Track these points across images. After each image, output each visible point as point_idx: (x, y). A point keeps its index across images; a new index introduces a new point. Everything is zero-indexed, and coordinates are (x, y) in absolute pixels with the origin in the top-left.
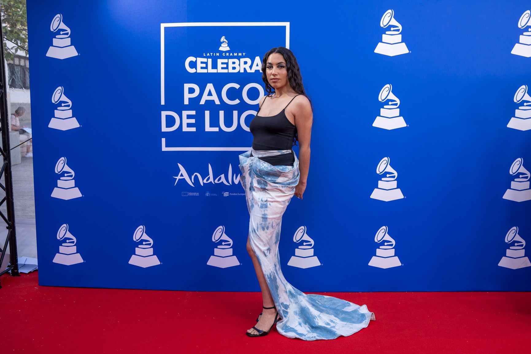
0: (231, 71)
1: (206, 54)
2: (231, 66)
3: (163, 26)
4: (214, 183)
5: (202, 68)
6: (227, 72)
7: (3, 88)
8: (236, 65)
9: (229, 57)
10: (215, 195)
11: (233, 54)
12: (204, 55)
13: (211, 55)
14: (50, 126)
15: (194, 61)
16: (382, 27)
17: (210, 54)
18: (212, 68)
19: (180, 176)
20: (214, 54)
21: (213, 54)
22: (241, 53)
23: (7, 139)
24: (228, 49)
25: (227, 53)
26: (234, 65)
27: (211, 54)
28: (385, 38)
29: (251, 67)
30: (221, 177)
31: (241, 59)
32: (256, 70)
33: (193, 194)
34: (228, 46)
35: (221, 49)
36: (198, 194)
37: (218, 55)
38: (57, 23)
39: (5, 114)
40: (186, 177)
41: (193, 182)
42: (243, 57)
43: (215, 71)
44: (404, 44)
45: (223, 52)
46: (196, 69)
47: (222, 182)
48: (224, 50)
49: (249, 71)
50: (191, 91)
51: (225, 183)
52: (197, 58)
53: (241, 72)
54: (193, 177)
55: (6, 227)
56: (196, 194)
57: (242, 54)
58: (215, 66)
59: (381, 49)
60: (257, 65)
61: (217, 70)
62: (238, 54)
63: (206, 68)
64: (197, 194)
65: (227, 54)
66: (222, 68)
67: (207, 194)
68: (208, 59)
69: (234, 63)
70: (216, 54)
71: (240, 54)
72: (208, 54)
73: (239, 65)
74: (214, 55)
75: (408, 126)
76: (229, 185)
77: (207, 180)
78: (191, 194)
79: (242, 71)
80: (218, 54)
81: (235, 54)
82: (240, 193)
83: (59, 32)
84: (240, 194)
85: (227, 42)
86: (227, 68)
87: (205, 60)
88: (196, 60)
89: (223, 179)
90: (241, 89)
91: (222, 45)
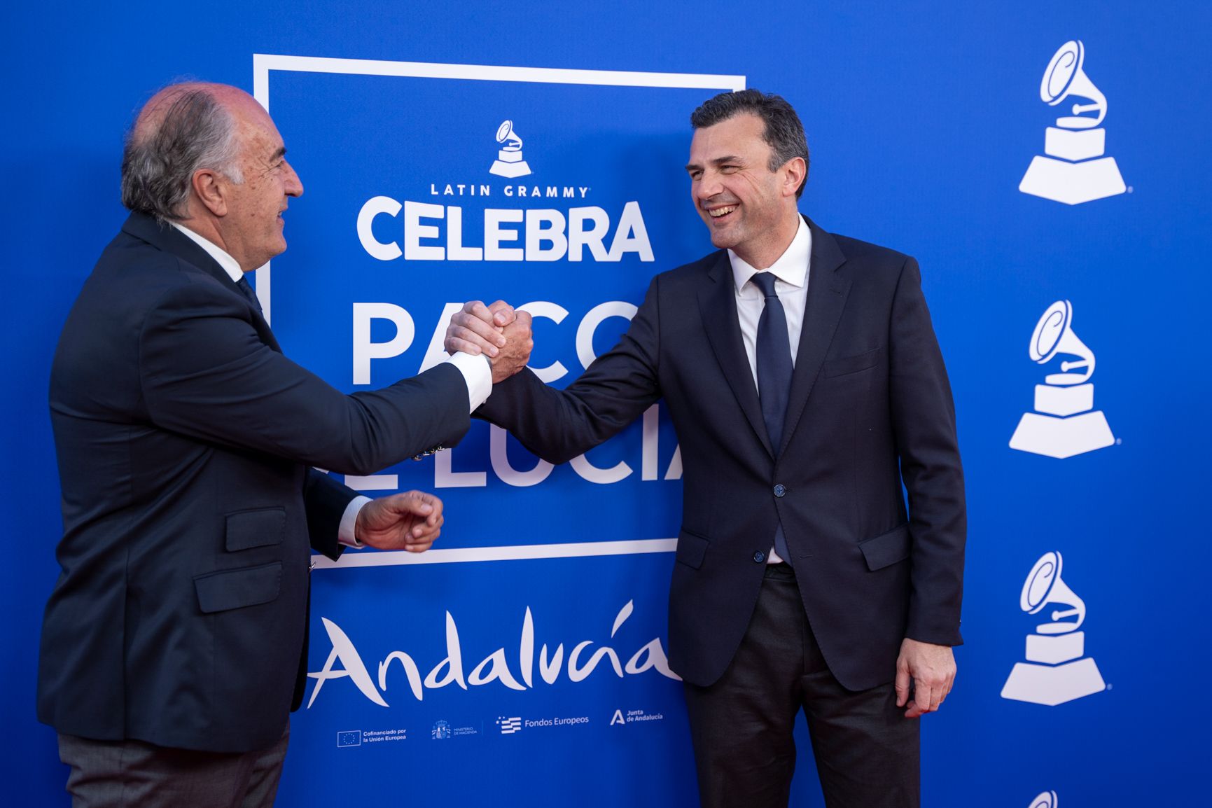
0: (534, 254)
1: (441, 189)
2: (534, 234)
3: (264, 65)
4: (465, 687)
5: (424, 242)
6: (521, 259)
8: (555, 234)
9: (527, 204)
10: (468, 731)
11: (543, 191)
12: (434, 192)
13: (461, 193)
15: (394, 215)
16: (1046, 103)
17: (456, 190)
18: (464, 245)
19: (333, 669)
20: (473, 187)
21: (467, 190)
22: (572, 189)
24: (524, 170)
25: (520, 188)
26: (546, 235)
27: (461, 187)
28: (1053, 139)
29: (608, 241)
30: (492, 660)
32: (625, 255)
33: (381, 736)
35: (497, 169)
36: (401, 735)
37: (488, 193)
40: (356, 669)
41: (384, 688)
42: (578, 202)
43: (473, 254)
44: (1111, 162)
45: (503, 181)
46: (402, 247)
47: (498, 679)
48: (511, 176)
49: (600, 255)
50: (382, 331)
51: (510, 682)
52: (407, 203)
53: (571, 259)
54: (383, 670)
56: (396, 735)
57: (577, 193)
58: (473, 236)
59: (1039, 180)
60: (631, 235)
61: (481, 249)
62: (560, 192)
63: (441, 241)
64: (399, 735)
65: (522, 191)
66: (503, 244)
67: (439, 732)
68: (450, 208)
69: (546, 225)
70: (477, 190)
71: (569, 192)
72: (449, 190)
73: (566, 233)
74: (473, 193)
75: (1119, 441)
76: (524, 689)
77: (439, 678)
78: (375, 736)
79: (576, 256)
80: (485, 190)
81: (552, 192)
82: (561, 718)
84: (563, 722)
85: (520, 143)
86: (520, 243)
87: (436, 211)
88: (402, 212)
89: (500, 669)
90: (572, 324)
91: (502, 154)
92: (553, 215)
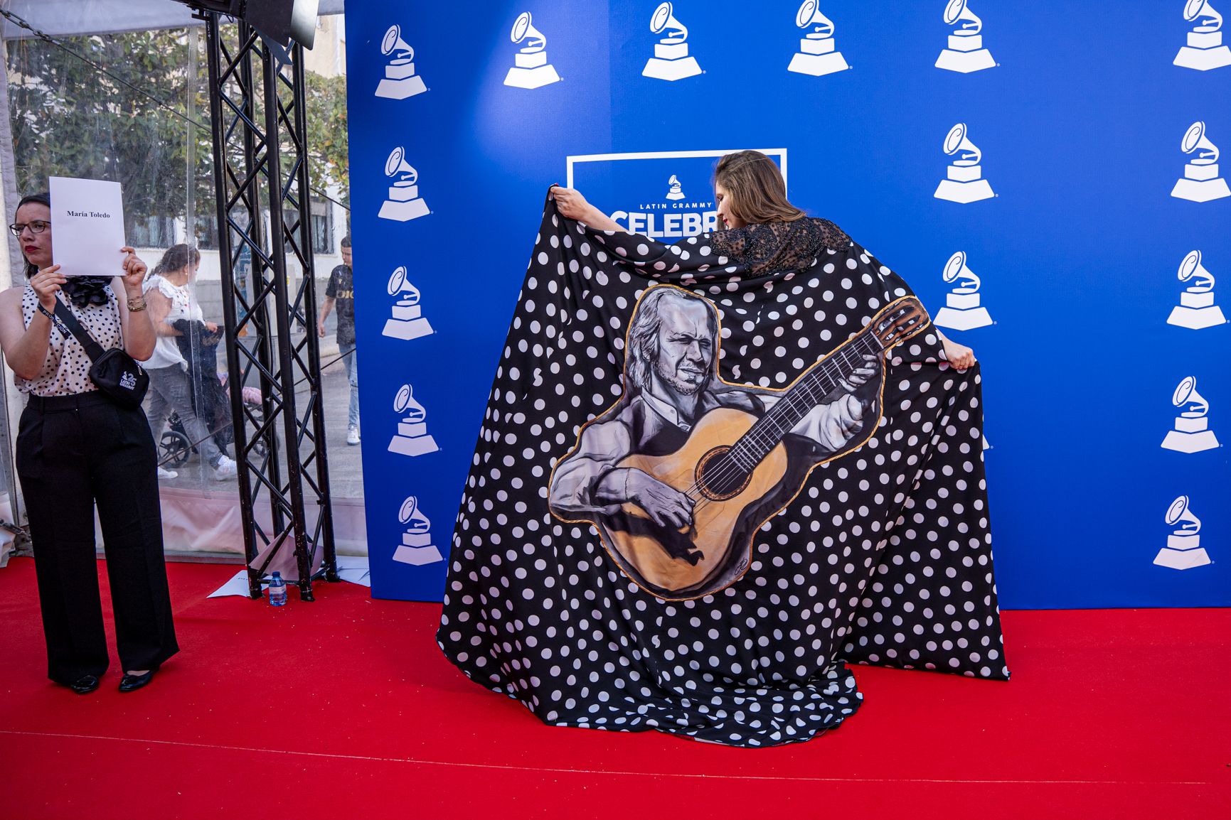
0: (687, 233)
1: (644, 206)
2: (687, 225)
3: (571, 160)
6: (681, 235)
7: (310, 272)
8: (696, 224)
9: (683, 211)
11: (691, 205)
12: (642, 208)
13: (654, 208)
14: (385, 333)
15: (625, 218)
16: (947, 154)
17: (651, 207)
18: (655, 230)
20: (659, 205)
21: (656, 207)
23: (315, 356)
24: (682, 196)
25: (680, 204)
26: (692, 224)
27: (654, 205)
28: (952, 171)
31: (704, 213)
34: (682, 191)
35: (669, 196)
37: (665, 207)
38: (396, 161)
39: (313, 314)
42: (707, 209)
43: (659, 234)
44: (985, 182)
45: (673, 201)
48: (675, 199)
52: (630, 213)
55: (318, 501)
57: (706, 205)
58: (659, 226)
59: (945, 191)
61: (663, 232)
62: (699, 205)
65: (681, 206)
66: (673, 230)
68: (648, 215)
69: (692, 220)
70: (661, 206)
71: (703, 205)
72: (648, 207)
73: (702, 223)
74: (659, 208)
75: (995, 322)
80: (664, 206)
81: (695, 205)
83: (398, 176)
85: (680, 184)
86: (681, 229)
87: (642, 216)
88: (628, 216)
91: (671, 190)
92: (696, 216)
